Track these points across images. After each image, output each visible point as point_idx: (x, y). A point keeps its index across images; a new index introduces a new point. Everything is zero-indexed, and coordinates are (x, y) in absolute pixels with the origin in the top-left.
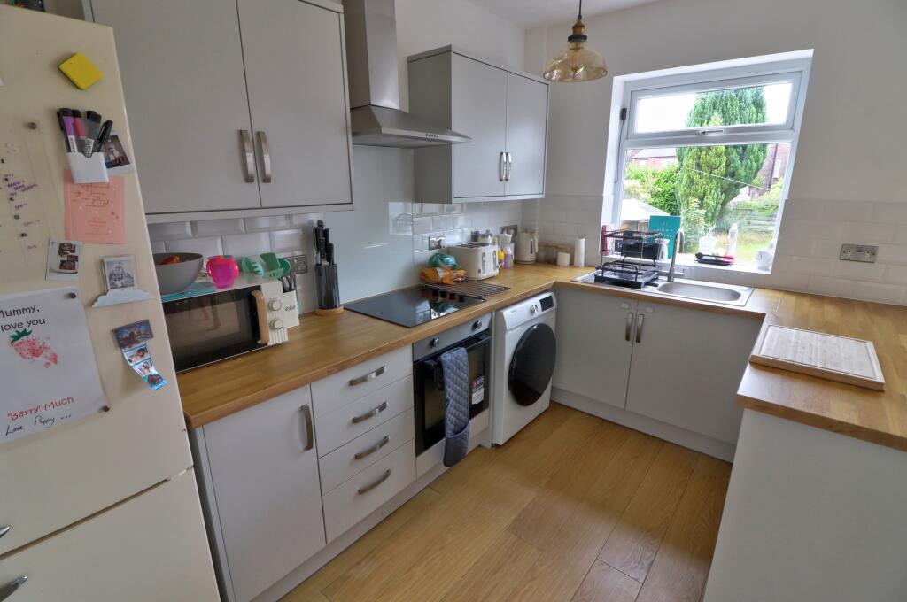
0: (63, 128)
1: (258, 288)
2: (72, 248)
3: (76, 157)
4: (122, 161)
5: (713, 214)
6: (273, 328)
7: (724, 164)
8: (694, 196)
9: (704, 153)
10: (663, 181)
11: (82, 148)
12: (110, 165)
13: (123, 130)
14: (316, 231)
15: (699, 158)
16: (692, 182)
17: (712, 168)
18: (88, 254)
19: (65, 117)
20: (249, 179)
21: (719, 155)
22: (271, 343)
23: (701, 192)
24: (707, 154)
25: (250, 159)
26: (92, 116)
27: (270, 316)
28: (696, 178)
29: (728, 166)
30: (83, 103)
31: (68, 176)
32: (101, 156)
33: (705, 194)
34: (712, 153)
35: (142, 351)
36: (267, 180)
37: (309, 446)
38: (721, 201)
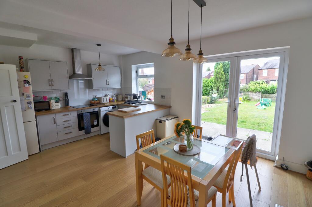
0: (24, 82)
1: (50, 101)
2: (24, 93)
3: (25, 85)
4: (30, 85)
5: (223, 92)
6: (52, 107)
7: (224, 77)
8: (216, 87)
9: (218, 74)
10: (209, 82)
11: (26, 84)
12: (28, 85)
13: (30, 82)
14: (65, 93)
15: (217, 76)
16: (215, 83)
17: (221, 79)
18: (25, 94)
19: (24, 81)
20: (50, 86)
21: (223, 75)
22: (52, 109)
23: (218, 85)
24: (219, 74)
25: (50, 83)
26: (27, 81)
27: (52, 105)
28: (216, 81)
29: (225, 78)
30: (26, 79)
31: (24, 86)
32: (28, 84)
33: (219, 86)
34: (220, 74)
35: (30, 105)
36: (53, 86)
37: (55, 123)
38: (225, 88)
